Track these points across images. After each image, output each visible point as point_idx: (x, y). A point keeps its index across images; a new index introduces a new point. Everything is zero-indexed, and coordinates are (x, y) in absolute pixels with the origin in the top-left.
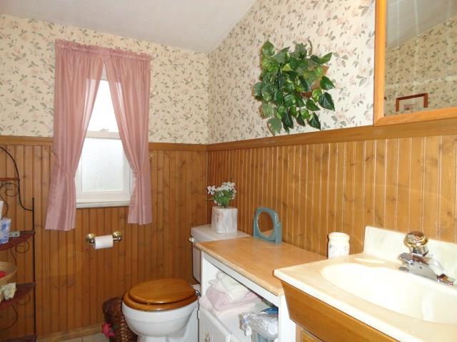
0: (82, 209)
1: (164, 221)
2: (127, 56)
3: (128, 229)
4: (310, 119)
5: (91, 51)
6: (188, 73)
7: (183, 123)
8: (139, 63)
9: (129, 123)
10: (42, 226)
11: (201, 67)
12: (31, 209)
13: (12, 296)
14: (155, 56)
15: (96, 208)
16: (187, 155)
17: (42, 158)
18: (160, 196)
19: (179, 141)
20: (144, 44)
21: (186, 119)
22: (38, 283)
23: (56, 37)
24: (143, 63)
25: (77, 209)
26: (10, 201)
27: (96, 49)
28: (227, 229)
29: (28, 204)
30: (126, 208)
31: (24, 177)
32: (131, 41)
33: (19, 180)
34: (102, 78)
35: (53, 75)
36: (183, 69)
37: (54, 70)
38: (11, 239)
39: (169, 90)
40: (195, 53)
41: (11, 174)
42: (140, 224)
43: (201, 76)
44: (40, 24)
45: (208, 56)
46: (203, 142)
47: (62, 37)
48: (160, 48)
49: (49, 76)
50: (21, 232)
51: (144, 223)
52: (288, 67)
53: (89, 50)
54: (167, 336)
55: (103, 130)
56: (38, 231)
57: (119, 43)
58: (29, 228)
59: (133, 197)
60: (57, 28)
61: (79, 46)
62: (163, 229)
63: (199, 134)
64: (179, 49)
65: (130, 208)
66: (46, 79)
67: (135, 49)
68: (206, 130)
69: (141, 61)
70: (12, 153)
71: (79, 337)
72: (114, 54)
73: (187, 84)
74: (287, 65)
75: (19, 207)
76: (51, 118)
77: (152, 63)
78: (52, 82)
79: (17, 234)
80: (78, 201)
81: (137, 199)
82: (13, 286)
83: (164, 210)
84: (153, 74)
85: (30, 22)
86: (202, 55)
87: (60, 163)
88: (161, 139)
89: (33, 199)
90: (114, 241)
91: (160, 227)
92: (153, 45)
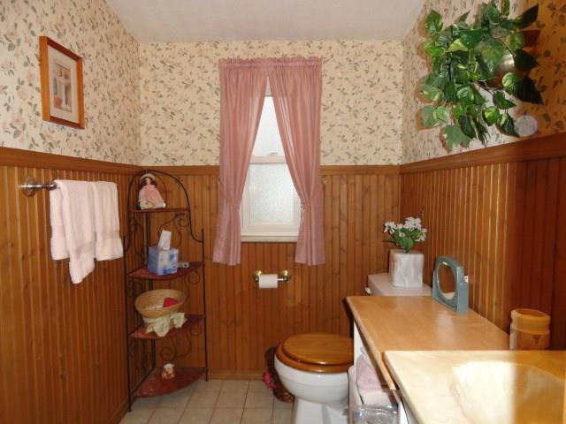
0: (248, 243)
1: (340, 263)
2: (293, 64)
3: (297, 269)
4: (502, 123)
5: (253, 65)
6: (374, 71)
7: (367, 138)
8: (307, 69)
9: (296, 144)
10: (211, 259)
11: (392, 60)
12: (201, 240)
13: (180, 325)
14: (329, 57)
15: (263, 243)
16: (372, 180)
17: (209, 188)
18: (336, 231)
19: (361, 163)
20: (316, 44)
21: (371, 133)
22: (209, 316)
23: (221, 57)
24: (312, 69)
25: (243, 243)
26: (184, 231)
27: (260, 62)
28: (407, 282)
29: (198, 235)
30: (294, 243)
31: (195, 207)
32: (299, 44)
33: (190, 211)
34: (267, 94)
35: (218, 98)
36: (366, 67)
37: (219, 93)
38: (179, 269)
39: (347, 97)
40: (384, 43)
41: (184, 205)
42: (309, 264)
43: (392, 73)
44: (206, 46)
45: (403, 44)
46: (396, 161)
47: (226, 55)
48: (336, 45)
49: (215, 100)
50: (191, 264)
51: (314, 264)
52: (457, 44)
53: (251, 65)
54: (324, 403)
55: (272, 154)
56: (207, 263)
57: (285, 50)
58: (199, 259)
59: (301, 232)
60: (221, 46)
61: (241, 62)
62: (339, 273)
63: (389, 152)
64: (360, 42)
65: (298, 246)
66: (212, 105)
67: (305, 53)
68: (399, 146)
69: (310, 66)
70: (183, 183)
71: (246, 379)
72: (278, 64)
73: (371, 86)
74: (457, 42)
75: (191, 238)
76: (218, 144)
77: (324, 67)
78: (218, 106)
79: (186, 265)
80: (242, 234)
81: (305, 234)
82: (182, 315)
83: (341, 249)
84: (325, 80)
85: (197, 45)
86: (394, 44)
87: (225, 193)
88: (337, 161)
89: (203, 230)
90: (279, 282)
91: (336, 270)
92: (327, 44)
